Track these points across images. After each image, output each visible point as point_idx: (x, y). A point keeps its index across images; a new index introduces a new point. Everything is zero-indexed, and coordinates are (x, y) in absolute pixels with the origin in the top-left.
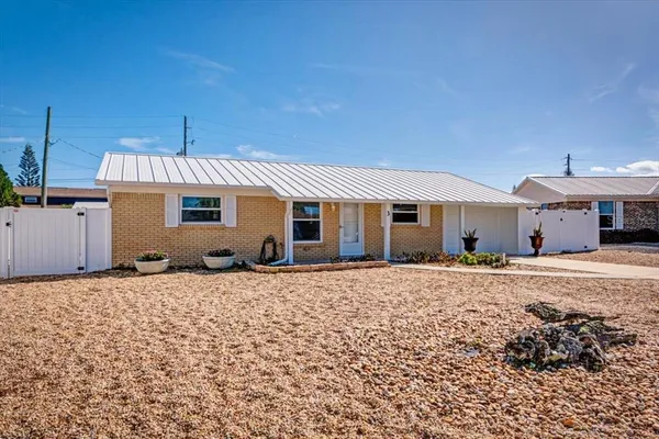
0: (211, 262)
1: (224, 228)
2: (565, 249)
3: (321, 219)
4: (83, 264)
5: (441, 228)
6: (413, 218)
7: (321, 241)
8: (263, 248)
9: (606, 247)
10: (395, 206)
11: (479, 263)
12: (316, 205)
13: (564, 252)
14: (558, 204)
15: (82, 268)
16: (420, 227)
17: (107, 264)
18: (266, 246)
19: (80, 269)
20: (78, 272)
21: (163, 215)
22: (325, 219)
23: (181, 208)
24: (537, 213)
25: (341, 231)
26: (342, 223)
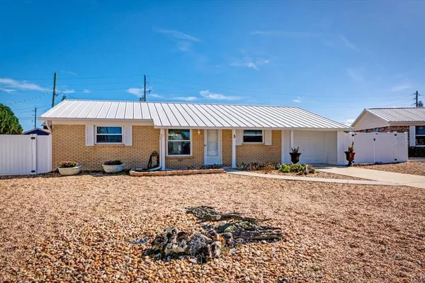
0: (107, 168)
1: (124, 146)
2: (379, 161)
3: (191, 140)
4: (34, 169)
5: (281, 146)
6: (259, 139)
7: (191, 155)
8: (151, 160)
9: (413, 160)
10: (246, 131)
11: (292, 171)
12: (188, 131)
13: (377, 163)
14: (384, 128)
15: (34, 171)
16: (264, 145)
17: (49, 169)
18: (153, 158)
19: (33, 171)
20: (32, 173)
21: (84, 138)
22: (193, 140)
23: (96, 134)
24: (353, 135)
25: (206, 148)
26: (206, 143)
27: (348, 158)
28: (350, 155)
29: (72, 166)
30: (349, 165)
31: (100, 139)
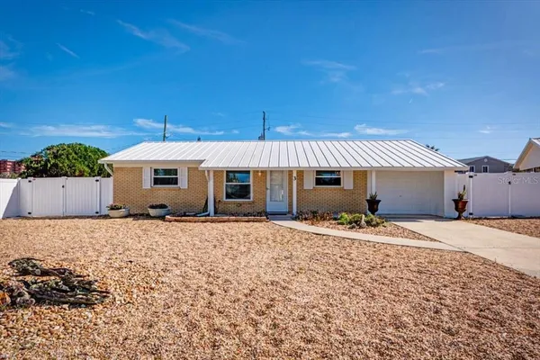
1: (179, 190)
3: (251, 183)
4: (98, 210)
6: (336, 182)
7: (252, 199)
8: (206, 204)
12: (249, 172)
13: (513, 217)
15: (97, 213)
16: (342, 189)
20: (95, 215)
21: (141, 181)
22: (254, 183)
23: (153, 176)
24: (471, 177)
25: (268, 191)
26: (268, 187)
27: (457, 209)
28: (460, 204)
29: (118, 209)
30: (459, 218)
31: (157, 181)
